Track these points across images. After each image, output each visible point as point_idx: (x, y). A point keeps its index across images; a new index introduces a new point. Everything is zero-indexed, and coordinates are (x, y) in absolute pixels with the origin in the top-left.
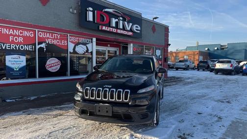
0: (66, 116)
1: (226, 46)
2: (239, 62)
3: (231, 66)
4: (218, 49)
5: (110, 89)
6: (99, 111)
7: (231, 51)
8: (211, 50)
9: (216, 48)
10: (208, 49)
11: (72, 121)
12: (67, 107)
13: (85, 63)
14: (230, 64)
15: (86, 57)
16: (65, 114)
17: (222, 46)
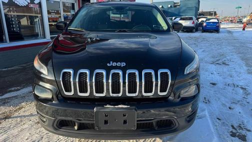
0: (19, 119)
1: (178, 3)
2: (198, 19)
3: (193, 23)
4: (171, 6)
5: (124, 70)
6: (106, 122)
7: (184, 8)
8: (165, 7)
9: (169, 6)
10: (162, 7)
11: (33, 131)
12: (16, 97)
13: (27, 24)
14: (192, 21)
15: (26, 16)
16: (16, 114)
17: (175, 3)
